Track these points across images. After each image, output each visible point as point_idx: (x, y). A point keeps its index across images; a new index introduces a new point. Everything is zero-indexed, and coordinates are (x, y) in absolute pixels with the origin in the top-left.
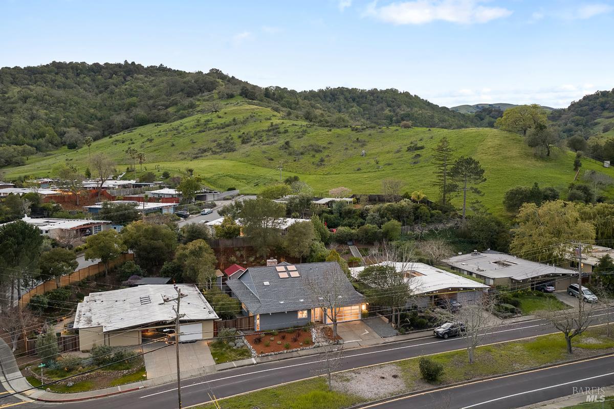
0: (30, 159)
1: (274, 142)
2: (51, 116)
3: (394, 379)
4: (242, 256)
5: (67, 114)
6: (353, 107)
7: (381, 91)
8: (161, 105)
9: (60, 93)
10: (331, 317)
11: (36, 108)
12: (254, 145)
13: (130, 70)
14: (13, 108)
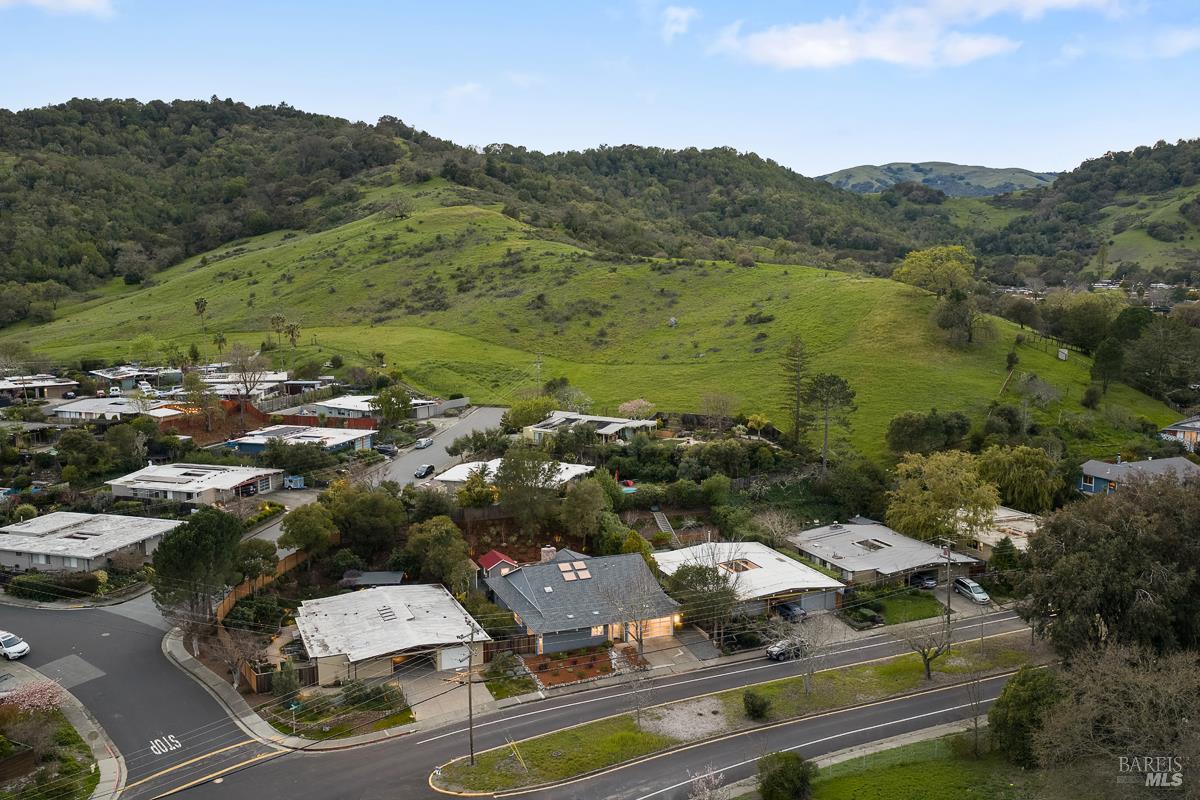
0: (59, 307)
1: (516, 292)
2: (85, 216)
3: (714, 717)
4: (498, 534)
5: (115, 212)
6: (650, 185)
7: (704, 152)
8: (293, 195)
9: (95, 166)
10: (634, 635)
11: (54, 199)
12: (480, 296)
13: (223, 115)
14: (11, 202)
